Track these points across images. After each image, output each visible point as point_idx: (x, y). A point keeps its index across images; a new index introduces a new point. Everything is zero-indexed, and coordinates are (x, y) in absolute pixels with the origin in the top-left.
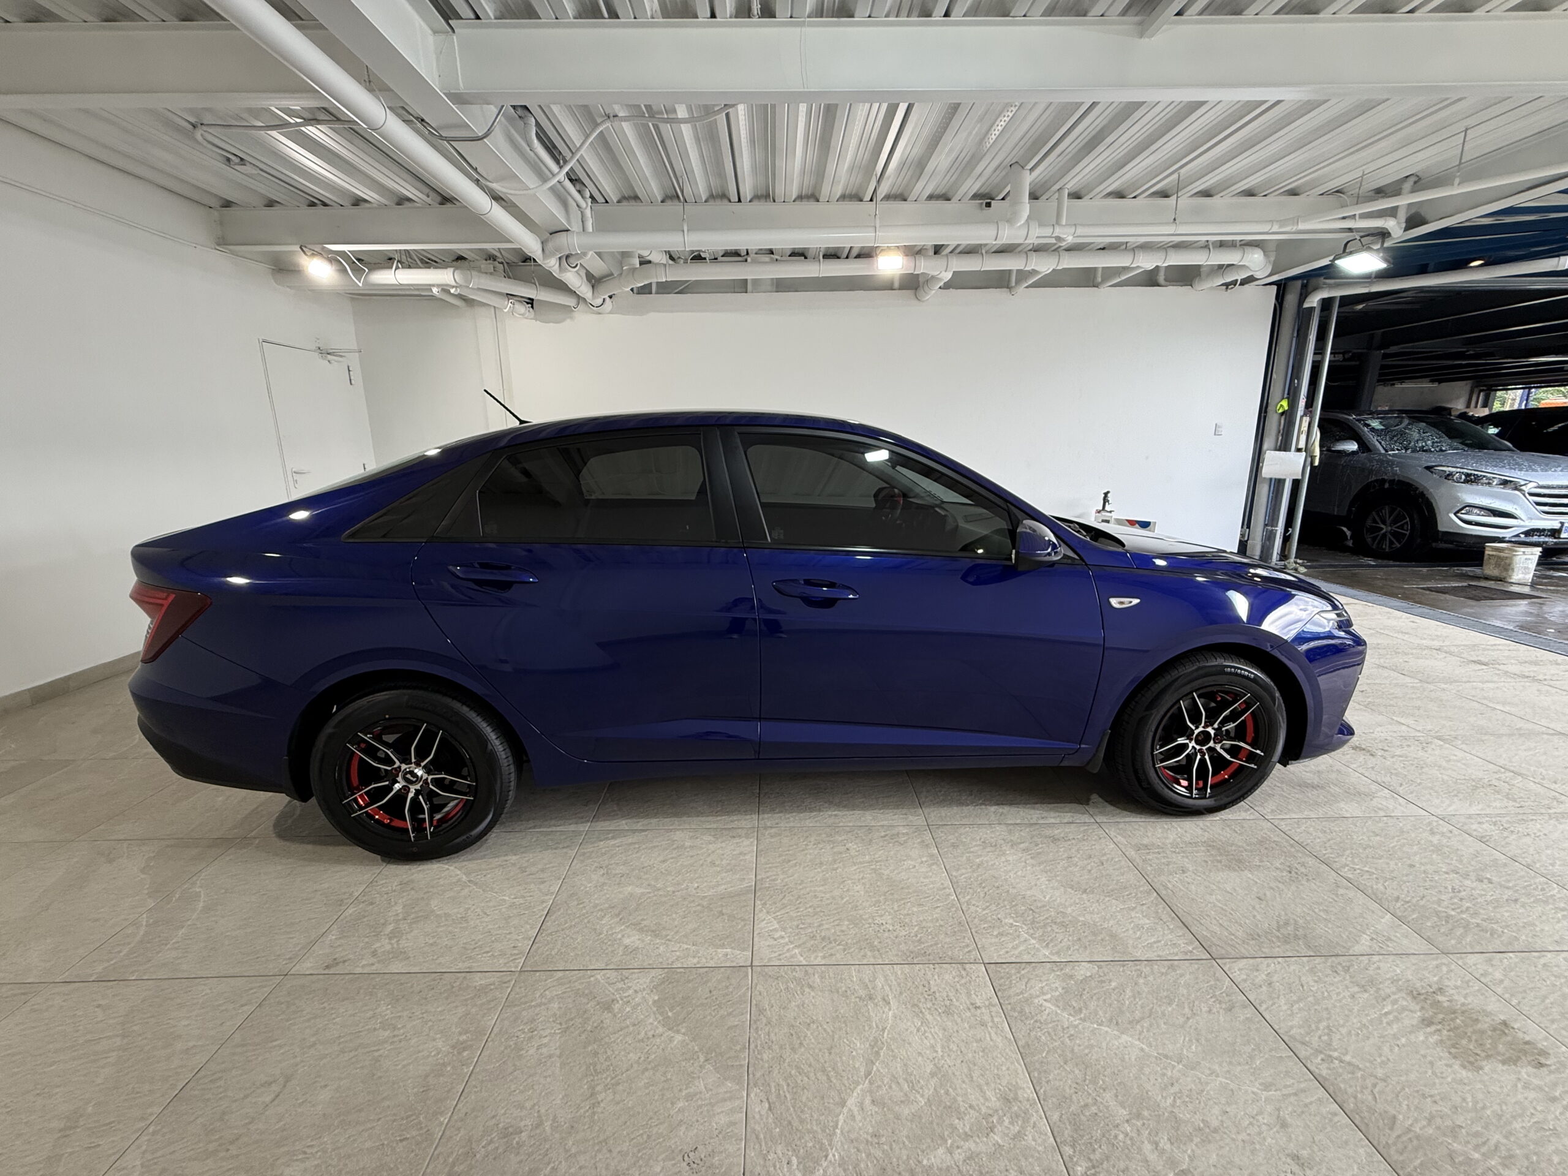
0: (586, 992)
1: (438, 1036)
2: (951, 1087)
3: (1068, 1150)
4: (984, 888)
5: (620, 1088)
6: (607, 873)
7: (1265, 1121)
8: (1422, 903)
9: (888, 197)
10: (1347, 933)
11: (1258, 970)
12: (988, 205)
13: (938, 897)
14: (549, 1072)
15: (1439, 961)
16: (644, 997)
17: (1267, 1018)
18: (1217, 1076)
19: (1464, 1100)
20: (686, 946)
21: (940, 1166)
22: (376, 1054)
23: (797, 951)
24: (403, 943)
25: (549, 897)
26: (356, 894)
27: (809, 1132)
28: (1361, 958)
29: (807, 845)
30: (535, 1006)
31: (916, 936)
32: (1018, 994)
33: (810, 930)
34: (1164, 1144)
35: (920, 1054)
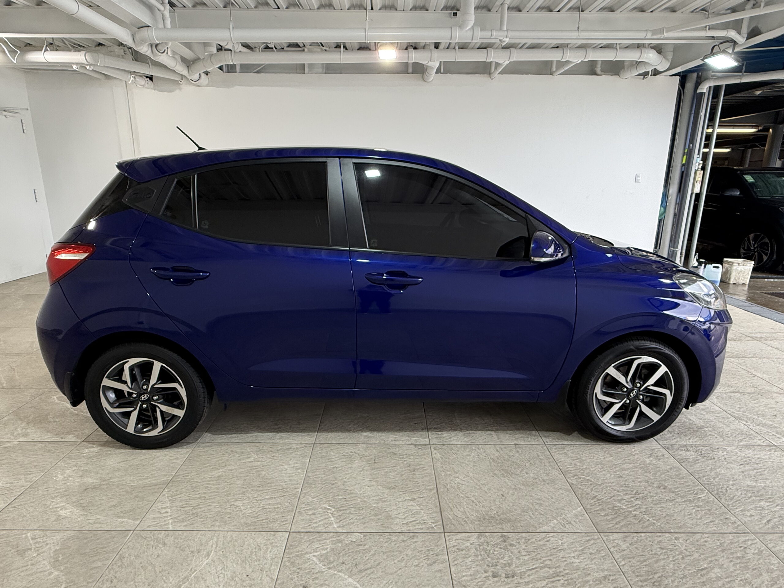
0: (14, 544)
4: (324, 484)
8: (609, 500)
9: (384, 7)
11: (467, 541)
12: (455, 14)
16: (50, 548)
17: (453, 570)
20: (99, 517)
23: (170, 521)
25: (29, 483)
28: (542, 534)
29: (224, 454)
31: (257, 513)
32: (298, 552)
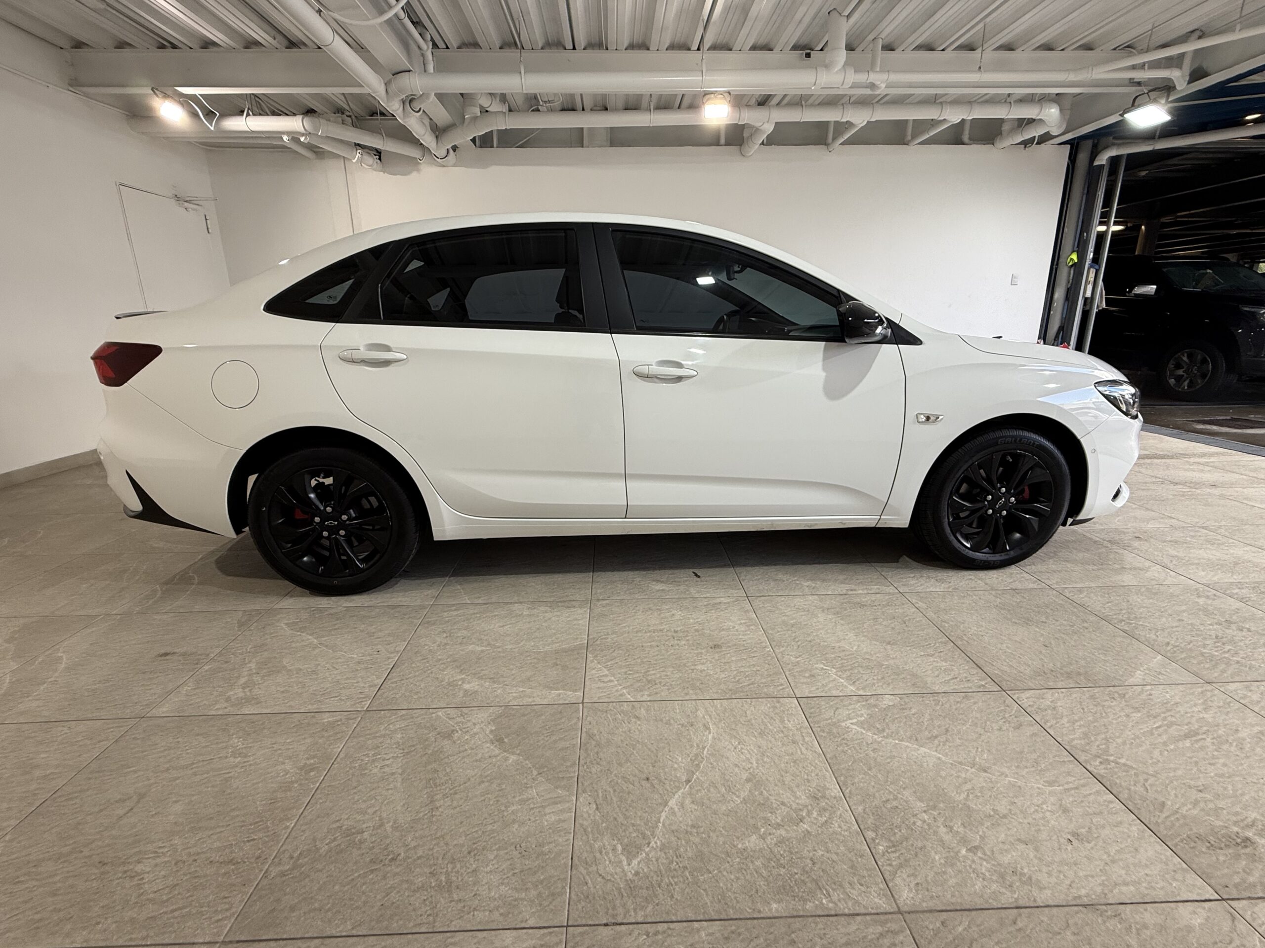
0: (428, 725)
1: (287, 761)
2: (765, 789)
3: (870, 834)
4: (798, 641)
5: (457, 796)
6: (450, 636)
7: (1049, 809)
8: (1189, 647)
10: (1123, 670)
11: (1043, 698)
12: (808, 55)
13: (755, 649)
14: (392, 786)
15: (1204, 688)
16: (482, 728)
17: (1052, 733)
18: (1006, 776)
19: (1225, 789)
20: (521, 689)
21: (754, 849)
22: (227, 776)
23: (624, 691)
24: (256, 691)
25: (395, 654)
26: (212, 655)
27: (633, 825)
28: (1135, 688)
29: (636, 612)
30: (379, 737)
31: (735, 678)
32: (827, 720)
33: (637, 675)
34: (957, 826)
35: (736, 765)
